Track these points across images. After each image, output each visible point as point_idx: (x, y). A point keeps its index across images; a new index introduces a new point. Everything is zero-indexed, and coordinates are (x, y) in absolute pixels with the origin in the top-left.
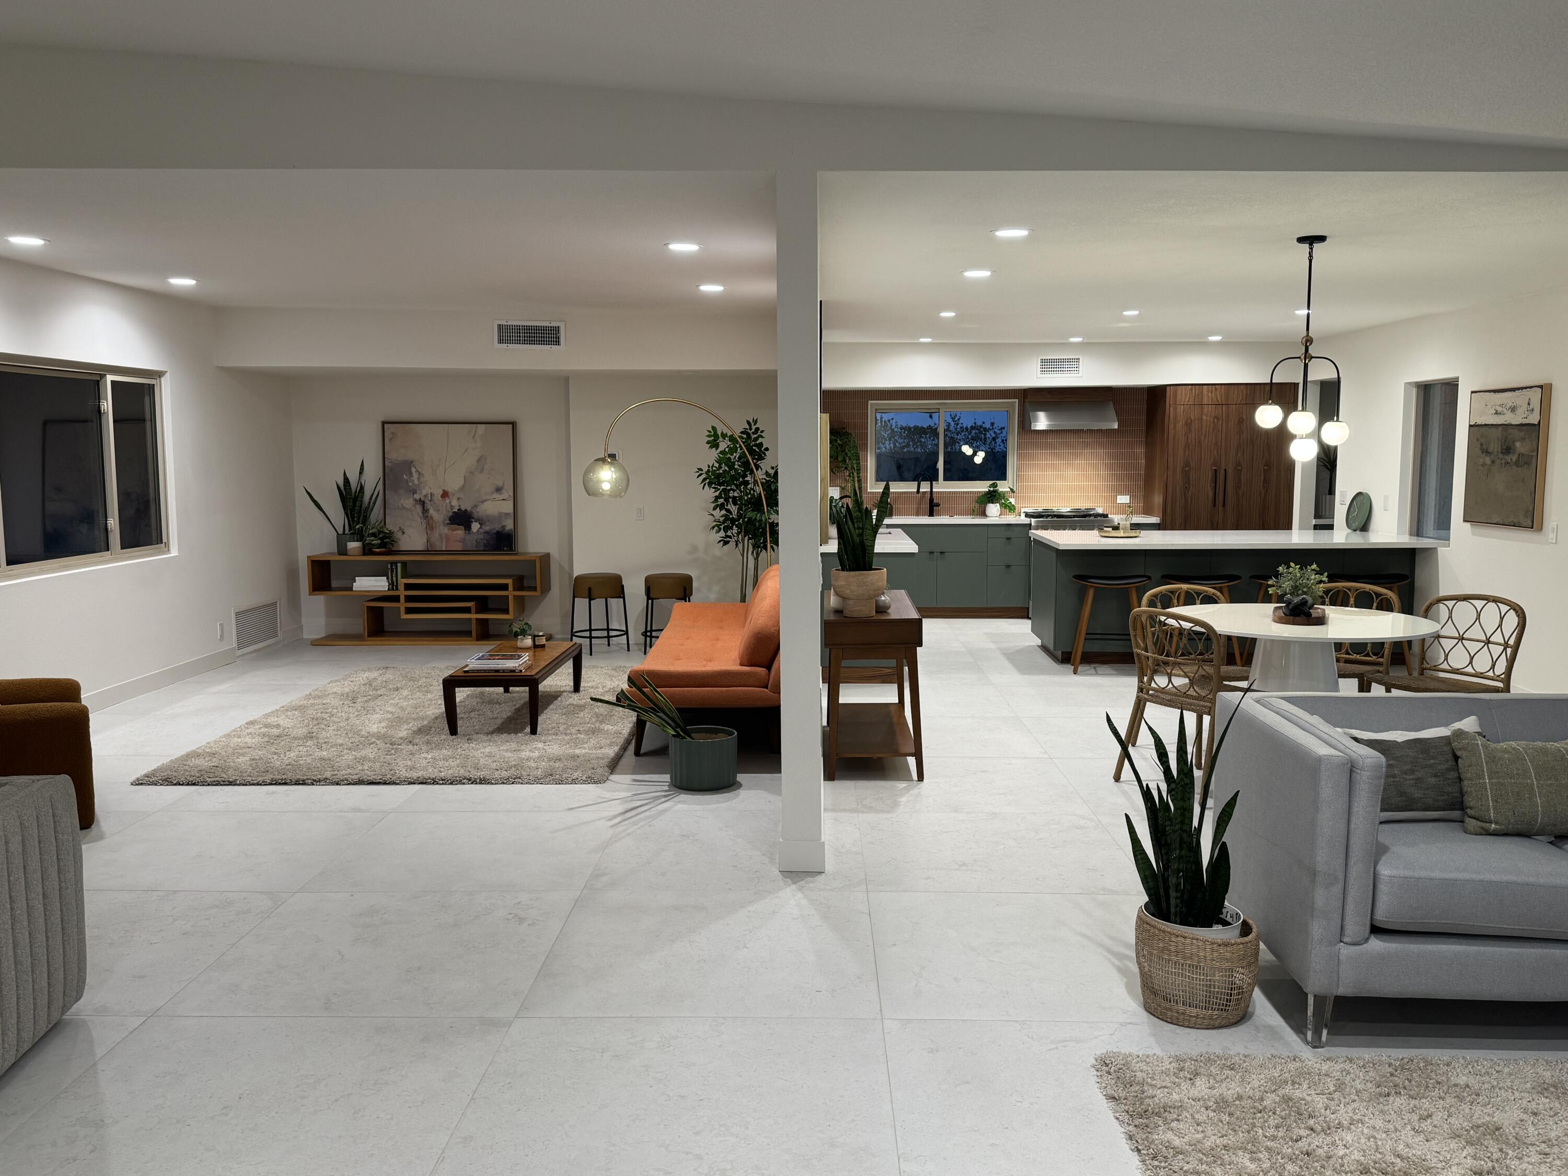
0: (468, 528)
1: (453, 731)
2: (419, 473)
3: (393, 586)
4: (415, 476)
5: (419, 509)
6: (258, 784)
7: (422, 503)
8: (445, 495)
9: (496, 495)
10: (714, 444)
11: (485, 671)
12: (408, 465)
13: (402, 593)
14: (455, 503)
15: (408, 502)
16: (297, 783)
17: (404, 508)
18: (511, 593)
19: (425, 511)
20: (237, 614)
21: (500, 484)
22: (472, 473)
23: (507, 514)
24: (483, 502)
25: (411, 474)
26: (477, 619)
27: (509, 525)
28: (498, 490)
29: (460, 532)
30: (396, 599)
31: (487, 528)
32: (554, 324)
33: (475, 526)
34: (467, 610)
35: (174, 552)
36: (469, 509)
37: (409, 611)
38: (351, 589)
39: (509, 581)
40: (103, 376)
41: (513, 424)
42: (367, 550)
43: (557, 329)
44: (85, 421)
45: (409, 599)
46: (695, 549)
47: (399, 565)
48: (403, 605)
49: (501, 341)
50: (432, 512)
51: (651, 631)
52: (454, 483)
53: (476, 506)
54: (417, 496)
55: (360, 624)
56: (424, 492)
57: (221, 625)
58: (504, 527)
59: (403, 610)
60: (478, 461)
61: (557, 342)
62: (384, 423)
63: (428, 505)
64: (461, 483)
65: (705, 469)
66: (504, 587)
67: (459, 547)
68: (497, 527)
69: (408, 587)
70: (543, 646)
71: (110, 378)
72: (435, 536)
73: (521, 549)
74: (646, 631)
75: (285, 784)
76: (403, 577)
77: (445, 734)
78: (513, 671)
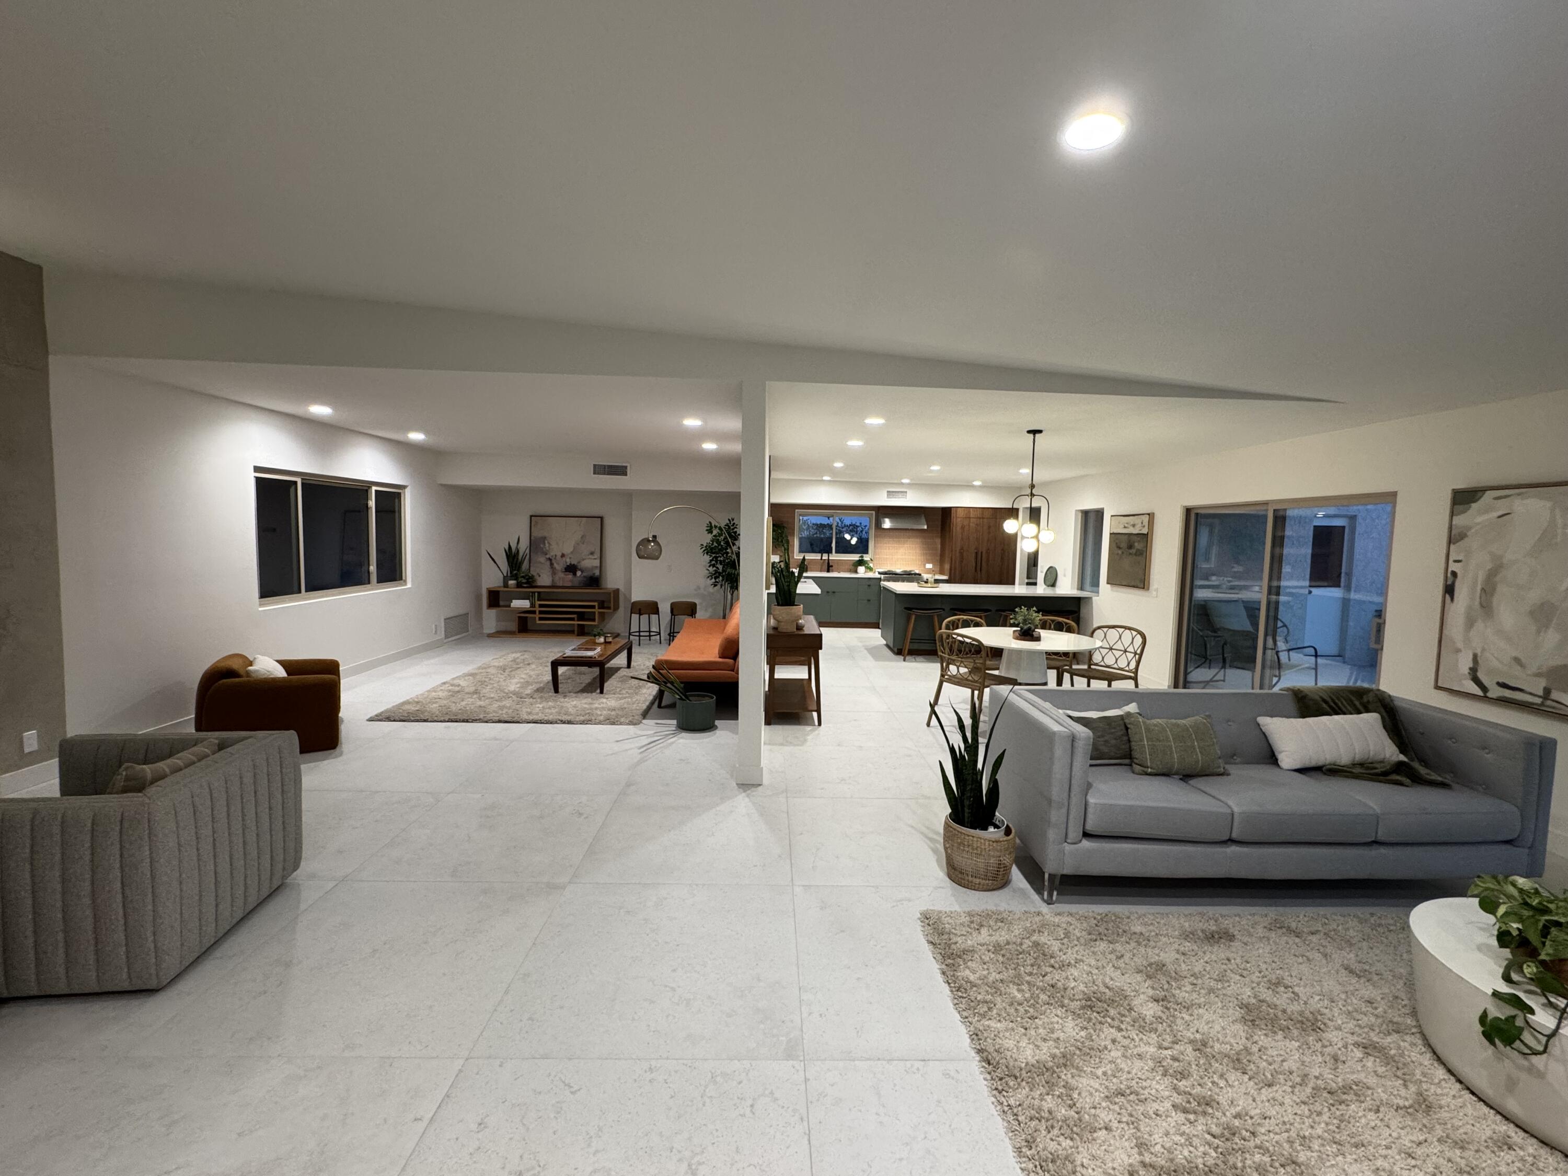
0: (575, 574)
1: (556, 690)
2: (549, 543)
3: (532, 605)
4: (547, 545)
5: (548, 563)
6: (441, 721)
7: (550, 560)
8: (563, 556)
9: (591, 556)
10: (710, 531)
11: (575, 657)
12: (544, 539)
13: (537, 609)
14: (568, 560)
15: (542, 559)
16: (464, 721)
17: (541, 563)
18: (597, 610)
19: (552, 564)
20: (445, 619)
21: (593, 550)
22: (578, 544)
23: (596, 567)
24: (583, 560)
25: (544, 544)
26: (578, 625)
27: (597, 573)
28: (592, 553)
29: (570, 576)
30: (534, 612)
31: (585, 574)
32: (624, 465)
33: (579, 573)
34: (572, 619)
35: (409, 585)
36: (576, 563)
37: (541, 619)
38: (509, 606)
39: (596, 604)
40: (370, 487)
41: (602, 518)
42: (519, 585)
43: (626, 467)
44: (359, 511)
45: (541, 612)
46: (699, 588)
47: (536, 594)
48: (537, 616)
49: (594, 473)
50: (555, 565)
51: (674, 633)
52: (568, 549)
53: (579, 562)
54: (548, 556)
55: (513, 626)
56: (552, 554)
57: (436, 626)
58: (594, 574)
59: (537, 618)
60: (582, 538)
61: (626, 475)
62: (531, 516)
63: (553, 561)
64: (571, 550)
65: (705, 545)
66: (593, 607)
67: (570, 584)
68: (590, 574)
69: (541, 606)
70: (610, 643)
71: (374, 488)
72: (557, 578)
73: (603, 586)
74: (670, 633)
75: (456, 721)
76: (538, 600)
77: (552, 693)
78: (591, 657)
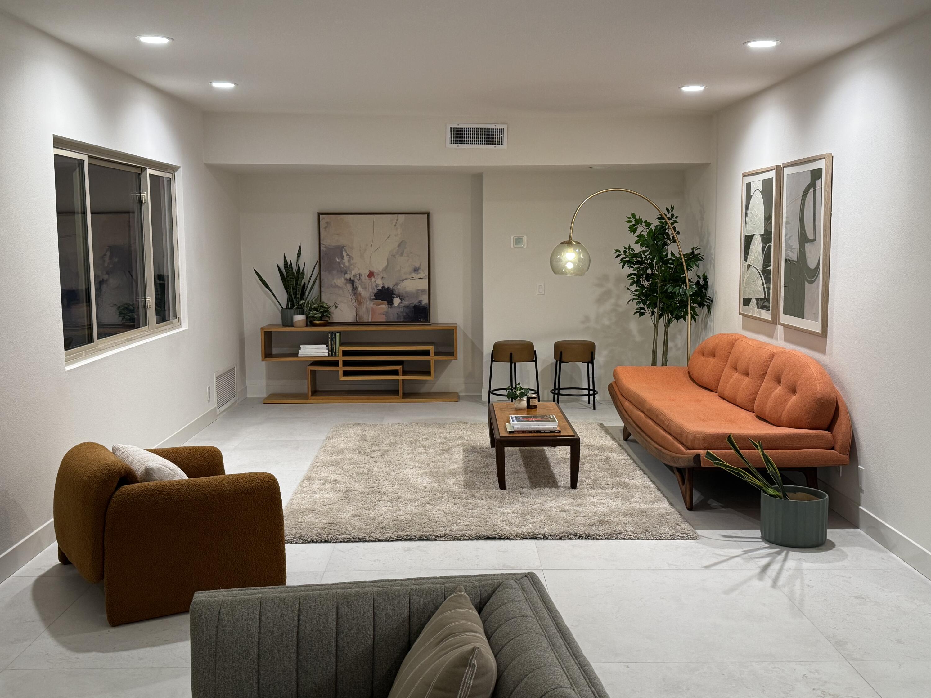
0: (390, 303)
1: (502, 486)
2: (350, 257)
3: (332, 352)
4: (346, 258)
5: (349, 286)
7: (352, 282)
8: (371, 274)
9: (414, 275)
10: (633, 229)
12: (340, 250)
13: (341, 358)
14: (379, 282)
15: (340, 281)
17: (336, 286)
18: (432, 358)
19: (354, 288)
20: (217, 378)
21: (417, 265)
22: (393, 256)
23: (423, 291)
24: (403, 280)
25: (342, 257)
26: (403, 380)
27: (425, 301)
28: (416, 270)
29: (384, 306)
30: (335, 364)
31: (406, 303)
32: (499, 126)
33: (396, 301)
34: (395, 373)
35: (184, 326)
36: (391, 287)
37: (346, 373)
38: (296, 355)
39: (430, 348)
40: (143, 170)
41: (428, 214)
42: (310, 322)
43: (502, 130)
45: (346, 363)
46: (587, 319)
47: (338, 334)
48: (341, 369)
49: (452, 142)
50: (360, 289)
52: (378, 265)
53: (397, 284)
54: (348, 276)
55: (305, 386)
56: (353, 273)
57: (209, 388)
58: (420, 302)
59: (341, 373)
60: (399, 246)
61: (501, 142)
62: (319, 214)
63: (357, 284)
64: (385, 264)
65: (622, 250)
66: (427, 353)
67: (382, 319)
68: (415, 302)
69: (345, 353)
70: (535, 407)
71: (149, 171)
72: (363, 309)
73: (432, 321)
74: (555, 389)
76: (341, 344)
77: (497, 491)
